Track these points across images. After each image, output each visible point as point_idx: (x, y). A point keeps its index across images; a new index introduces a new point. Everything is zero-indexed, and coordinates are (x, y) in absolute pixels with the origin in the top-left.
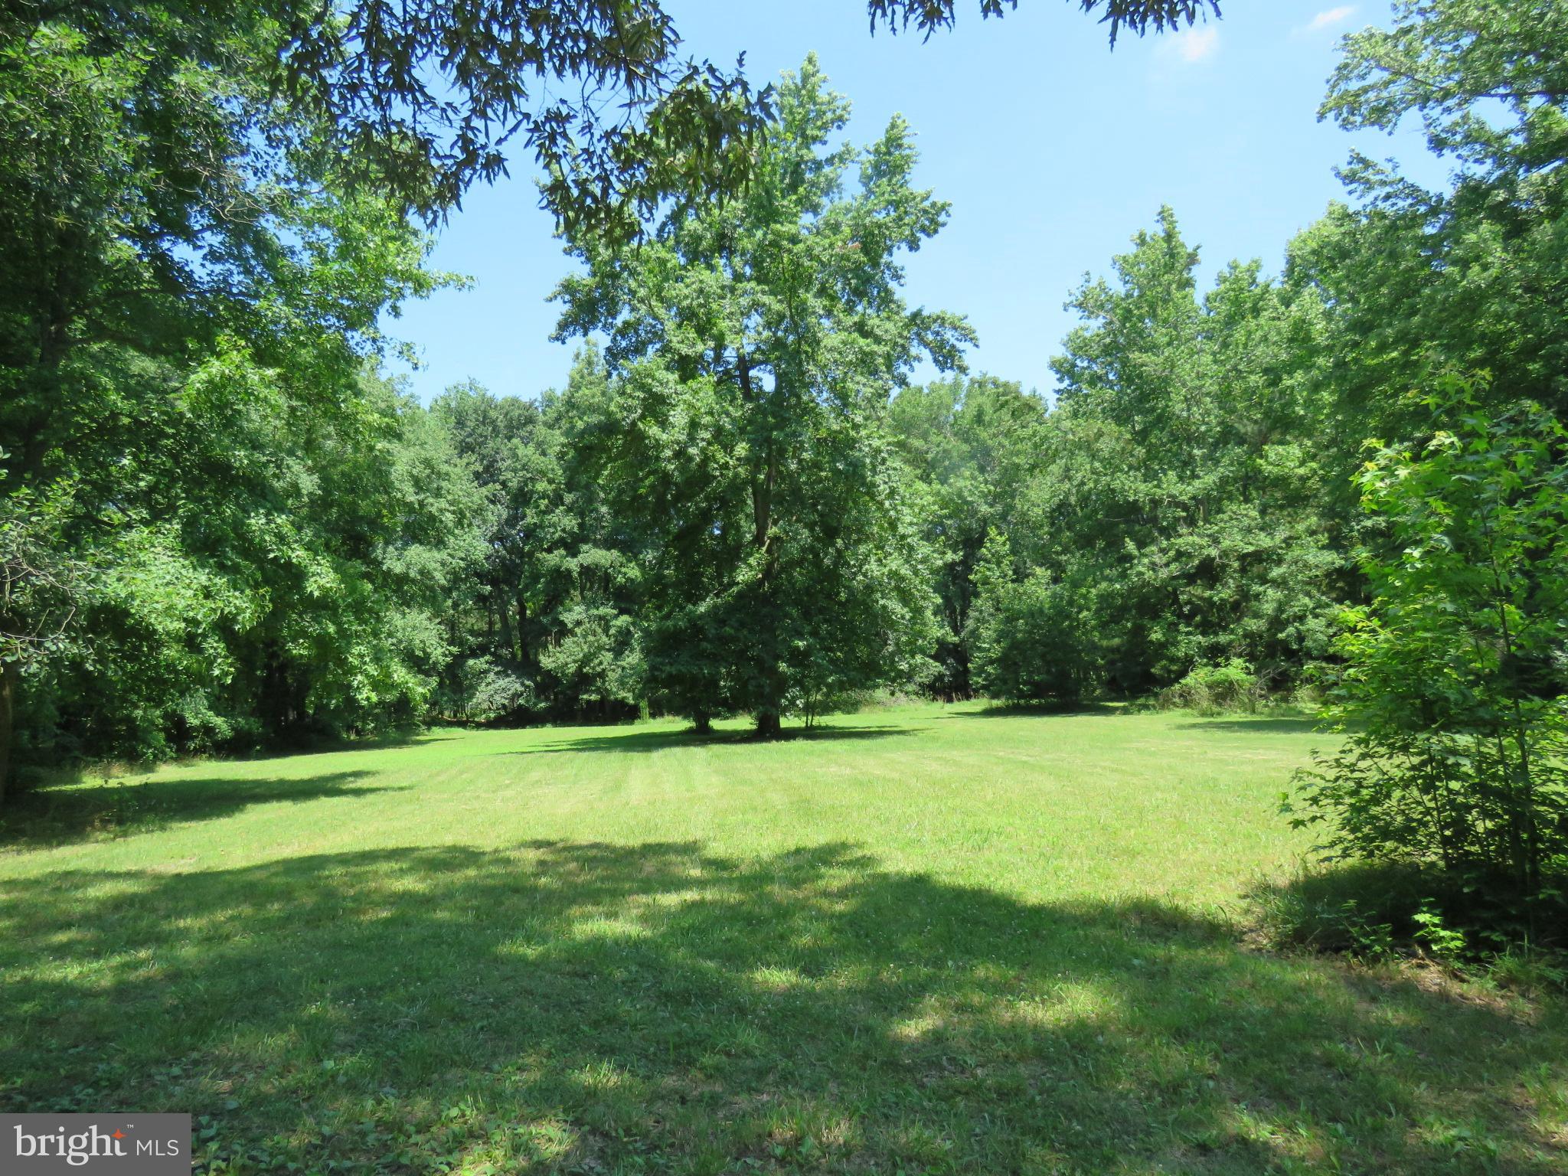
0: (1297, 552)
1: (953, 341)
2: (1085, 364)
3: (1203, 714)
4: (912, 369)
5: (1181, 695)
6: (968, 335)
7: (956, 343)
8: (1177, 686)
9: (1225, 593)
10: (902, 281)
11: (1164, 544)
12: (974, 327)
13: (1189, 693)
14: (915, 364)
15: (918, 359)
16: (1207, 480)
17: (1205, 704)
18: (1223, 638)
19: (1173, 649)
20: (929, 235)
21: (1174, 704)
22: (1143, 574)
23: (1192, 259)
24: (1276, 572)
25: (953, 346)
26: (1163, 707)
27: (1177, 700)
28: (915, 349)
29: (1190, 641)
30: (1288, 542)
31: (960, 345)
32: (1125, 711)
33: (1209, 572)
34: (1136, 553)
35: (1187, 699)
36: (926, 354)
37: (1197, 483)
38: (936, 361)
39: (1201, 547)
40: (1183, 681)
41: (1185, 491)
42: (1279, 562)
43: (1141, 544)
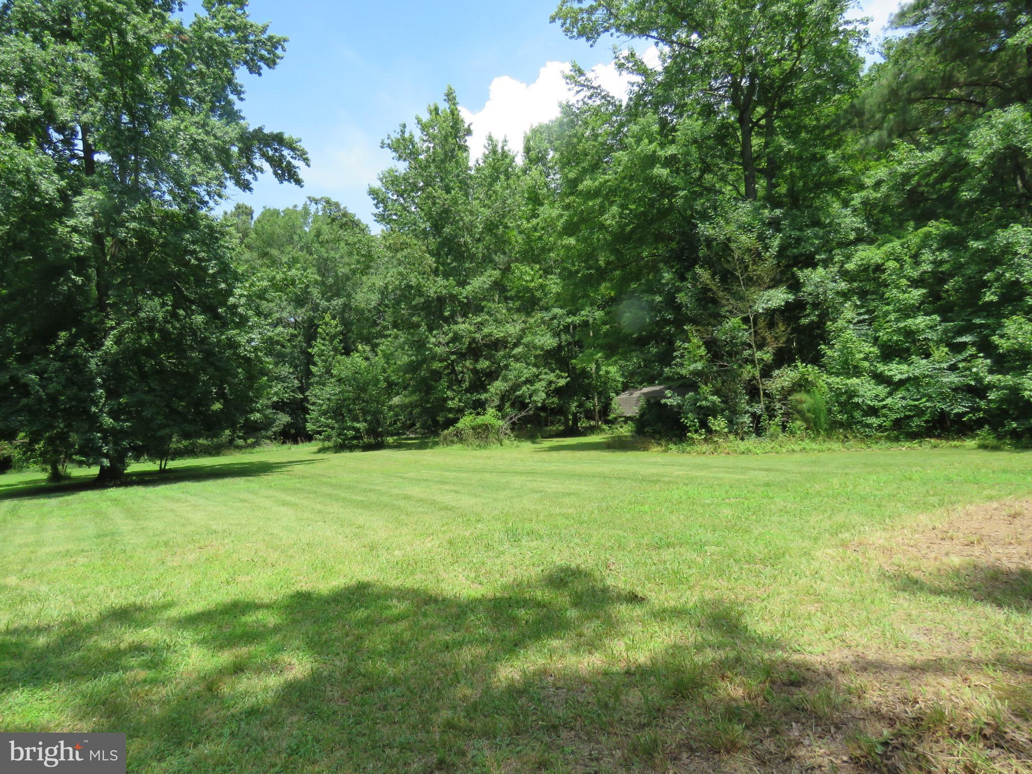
0: (529, 338)
1: (289, 158)
2: (395, 197)
4: (256, 178)
5: (455, 435)
6: (303, 156)
7: (291, 160)
8: (452, 428)
10: (242, 96)
11: (446, 329)
12: (306, 149)
13: (460, 433)
14: (258, 174)
15: (261, 170)
16: (475, 286)
18: (482, 396)
20: (270, 67)
23: (468, 132)
25: (289, 163)
27: (452, 438)
28: (259, 161)
29: (462, 397)
31: (295, 163)
35: (459, 437)
36: (266, 166)
37: (468, 287)
38: (276, 173)
39: (470, 332)
40: (456, 425)
41: (461, 293)
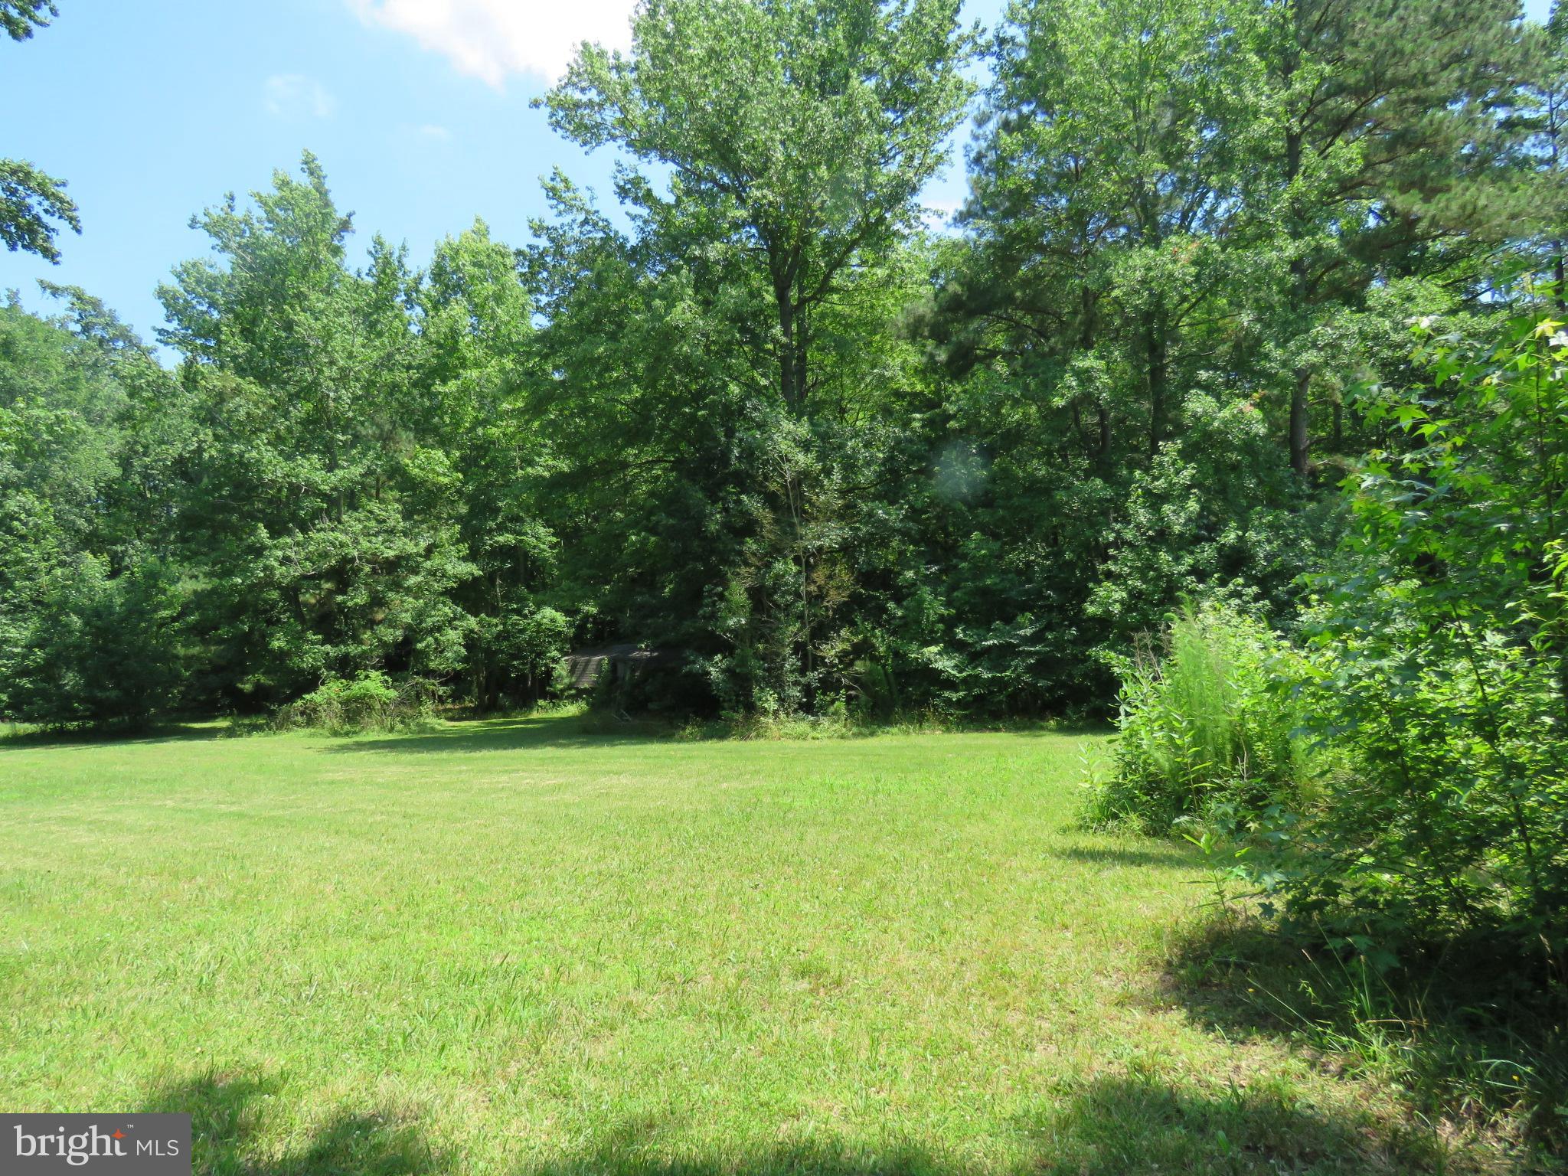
0: (436, 561)
3: (335, 734)
5: (302, 713)
6: (68, 212)
8: (300, 702)
9: (359, 598)
11: (300, 537)
13: (315, 711)
16: (351, 472)
17: (336, 723)
18: (353, 649)
19: (296, 659)
21: (295, 723)
22: (273, 568)
23: (345, 226)
24: (413, 580)
26: (280, 727)
27: (299, 718)
29: (315, 652)
30: (429, 552)
32: (230, 733)
33: (342, 574)
34: (269, 542)
35: (311, 717)
37: (340, 473)
39: (342, 545)
40: (307, 697)
41: (326, 481)
42: (415, 571)
43: (274, 534)
